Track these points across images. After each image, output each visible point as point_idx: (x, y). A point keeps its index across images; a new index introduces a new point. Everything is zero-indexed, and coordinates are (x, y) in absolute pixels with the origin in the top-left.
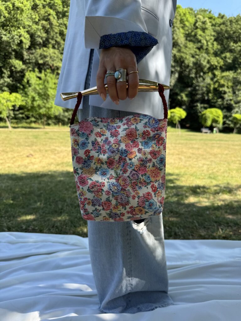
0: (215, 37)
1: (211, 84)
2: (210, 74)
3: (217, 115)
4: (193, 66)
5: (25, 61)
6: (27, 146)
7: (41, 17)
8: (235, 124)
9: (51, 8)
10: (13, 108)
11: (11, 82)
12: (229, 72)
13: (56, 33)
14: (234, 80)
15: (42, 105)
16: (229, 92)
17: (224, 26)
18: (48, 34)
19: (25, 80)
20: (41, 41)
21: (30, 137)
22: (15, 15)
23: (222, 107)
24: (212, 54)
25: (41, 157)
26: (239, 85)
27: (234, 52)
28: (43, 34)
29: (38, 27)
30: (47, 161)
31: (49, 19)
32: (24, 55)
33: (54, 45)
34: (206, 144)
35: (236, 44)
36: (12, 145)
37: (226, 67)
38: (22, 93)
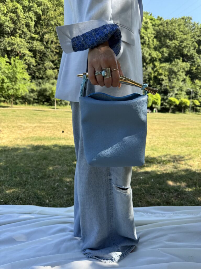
0: (155, 35)
1: (152, 73)
2: (151, 65)
3: (156, 98)
7: (9, 10)
8: (170, 105)
9: (18, 2)
12: (166, 64)
13: (23, 25)
14: (170, 70)
16: (166, 79)
17: (162, 26)
18: (15, 25)
20: (10, 31)
23: (160, 91)
24: (153, 49)
25: (8, 132)
26: (174, 74)
27: (169, 48)
28: (11, 24)
29: (6, 18)
30: (14, 136)
31: (16, 12)
33: (21, 34)
34: (148, 122)
35: (171, 41)
37: (163, 60)
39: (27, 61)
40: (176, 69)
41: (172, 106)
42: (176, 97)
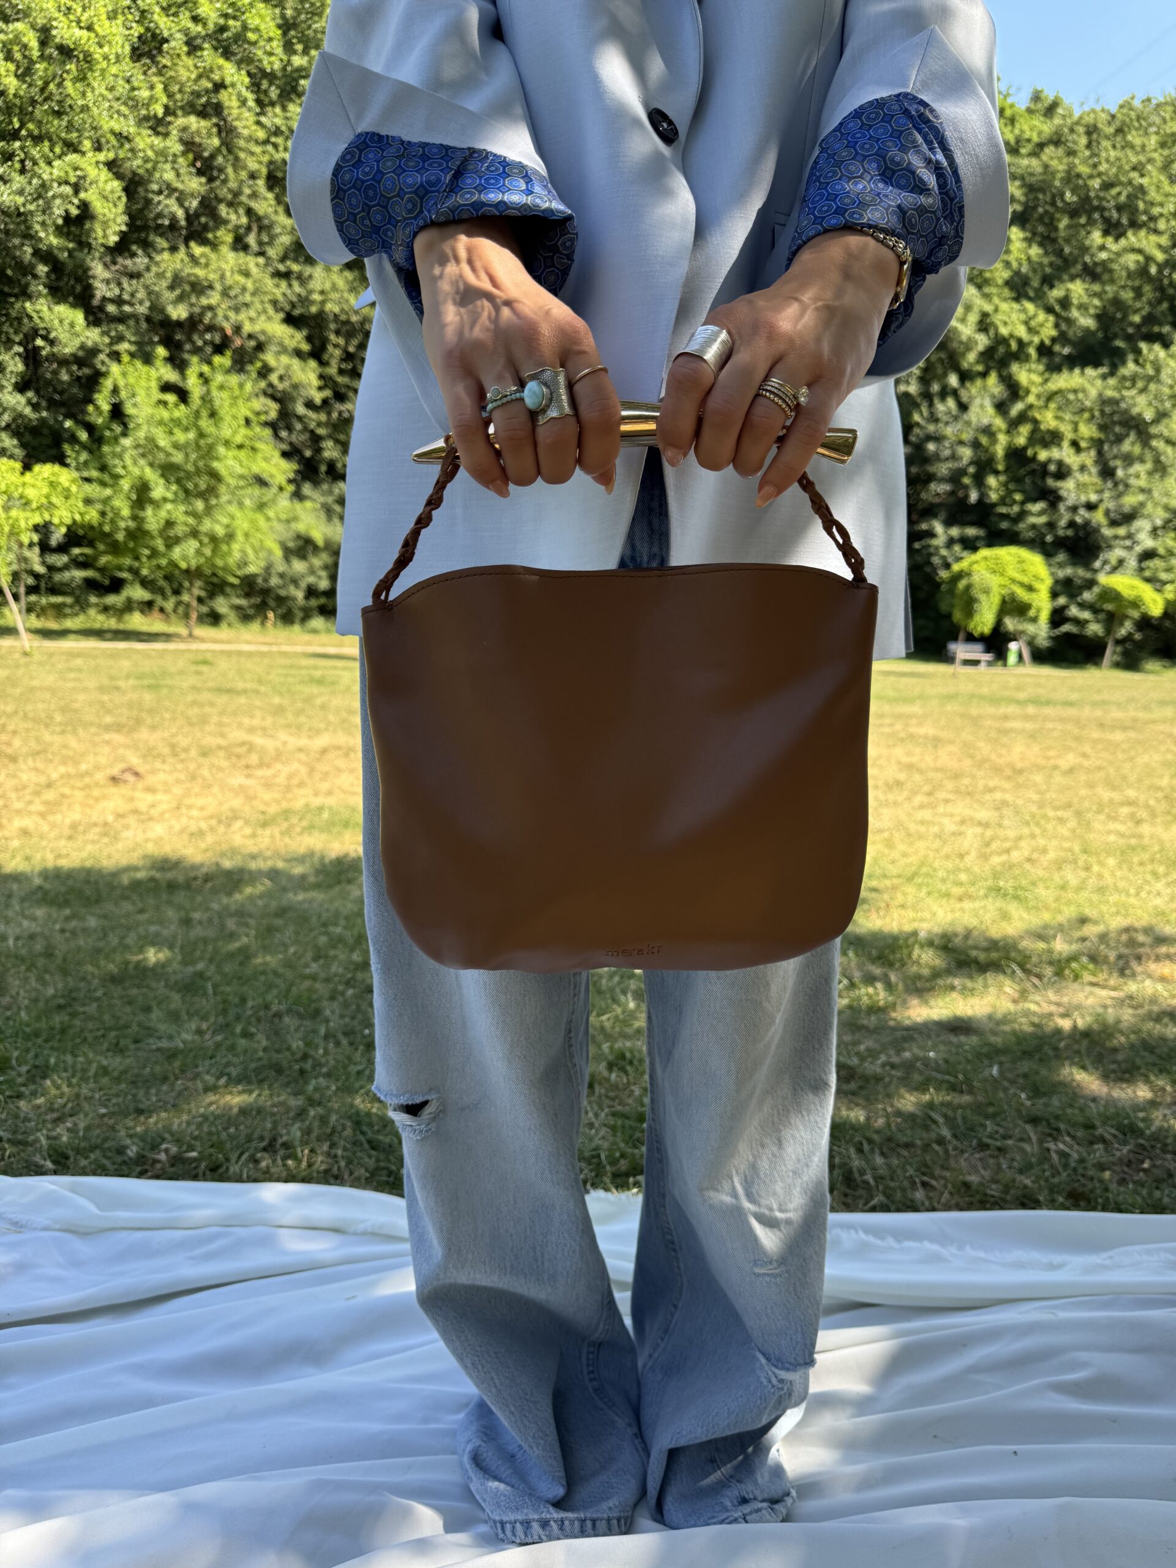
0: (1019, 207)
1: (998, 429)
3: (1026, 580)
5: (101, 308)
6: (107, 728)
7: (178, 96)
8: (1112, 620)
9: (227, 54)
10: (36, 538)
11: (28, 411)
12: (1083, 373)
13: (253, 176)
14: (1108, 410)
15: (186, 524)
16: (1083, 468)
17: (1061, 151)
18: (211, 180)
19: (103, 400)
20: (180, 213)
21: (121, 684)
22: (52, 86)
23: (1049, 538)
24: (1000, 288)
25: (178, 782)
26: (1132, 436)
27: (1106, 277)
28: (186, 178)
29: (162, 145)
31: (218, 109)
32: (94, 277)
33: (242, 231)
34: (975, 721)
35: (1117, 239)
36: (36, 720)
37: (1066, 351)
38: (86, 463)
39: (274, 378)
40: (1142, 406)
41: (1122, 624)
42: (1147, 574)
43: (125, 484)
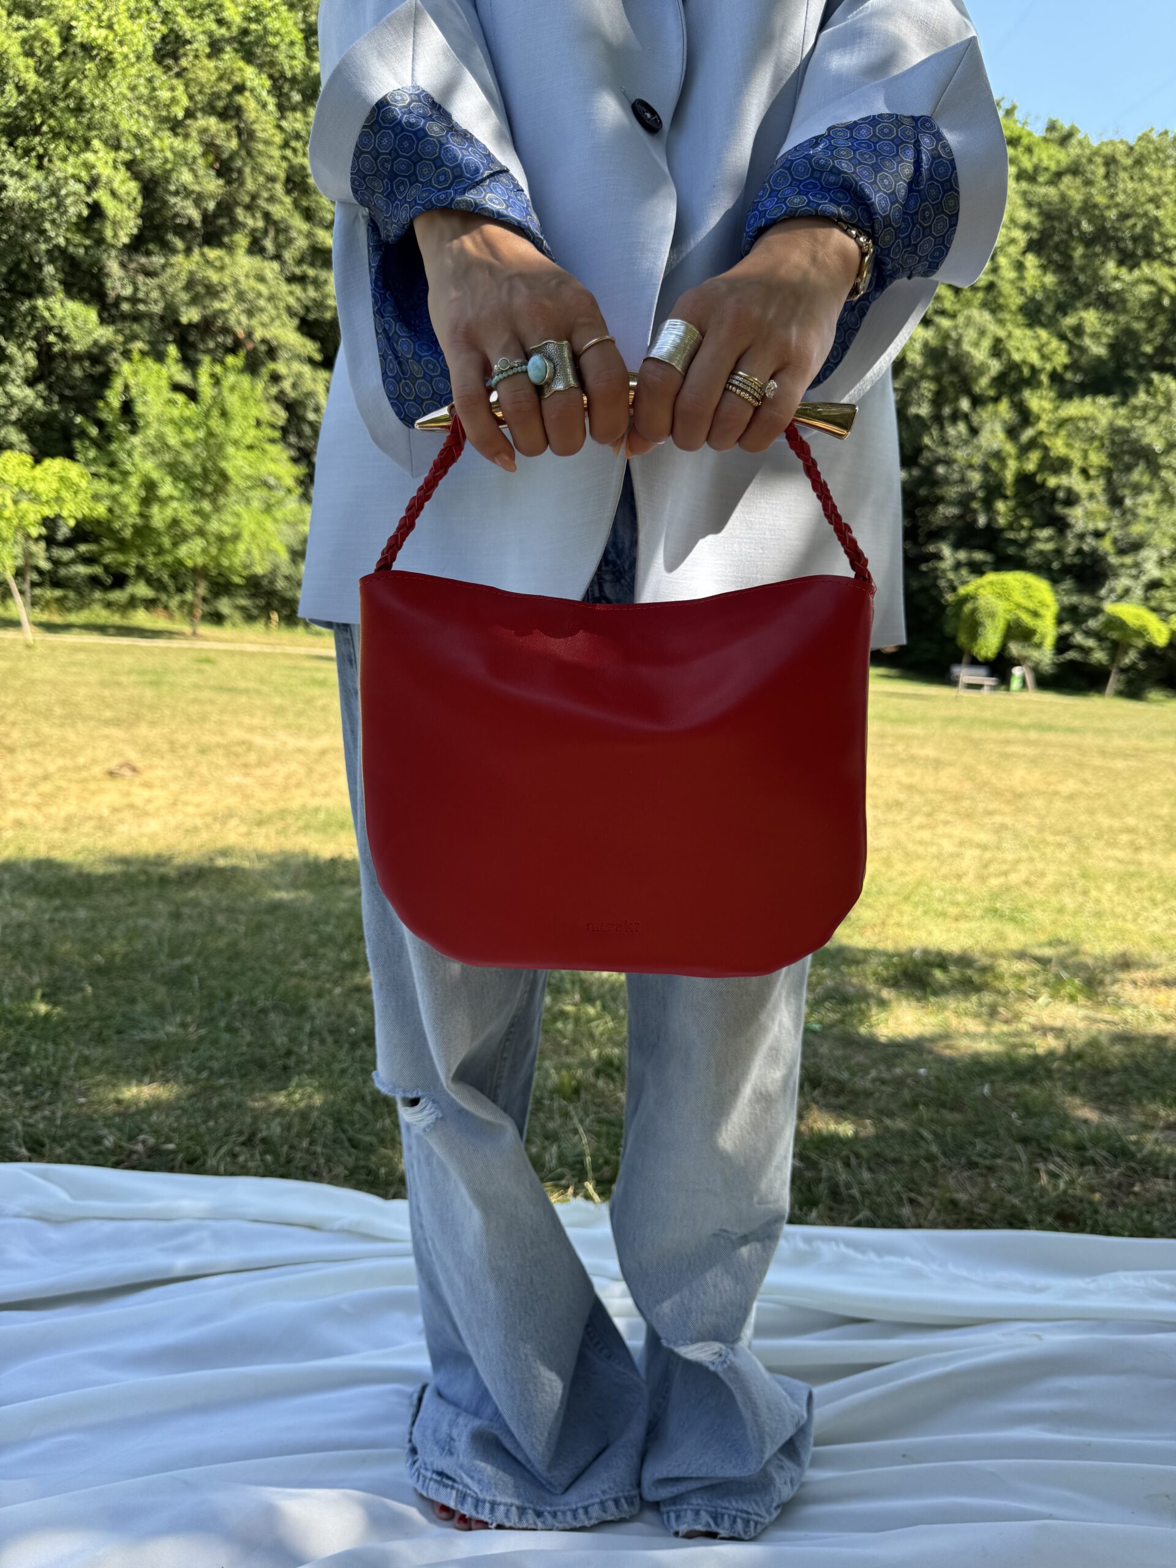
0: (1033, 235)
1: (1008, 454)
2: (1004, 407)
3: (1031, 606)
4: (925, 365)
5: (114, 306)
6: (107, 723)
7: (199, 98)
8: (1116, 649)
9: (249, 57)
10: (43, 531)
11: (39, 404)
12: (1094, 402)
13: (272, 179)
14: (1118, 439)
15: (191, 522)
16: (1091, 496)
17: (1078, 181)
18: (229, 182)
19: (114, 397)
20: (195, 214)
21: (123, 679)
22: (73, 83)
23: (1056, 565)
24: (1014, 313)
25: (176, 778)
26: (1141, 466)
27: (1119, 306)
28: (204, 180)
29: (181, 147)
30: (207, 799)
31: (239, 111)
32: (108, 275)
33: (258, 235)
34: (977, 744)
35: (1131, 269)
36: (36, 712)
37: (1079, 378)
38: (94, 460)
39: (285, 385)
40: (1153, 437)
41: (1126, 653)
42: (1153, 603)
43: (134, 481)
